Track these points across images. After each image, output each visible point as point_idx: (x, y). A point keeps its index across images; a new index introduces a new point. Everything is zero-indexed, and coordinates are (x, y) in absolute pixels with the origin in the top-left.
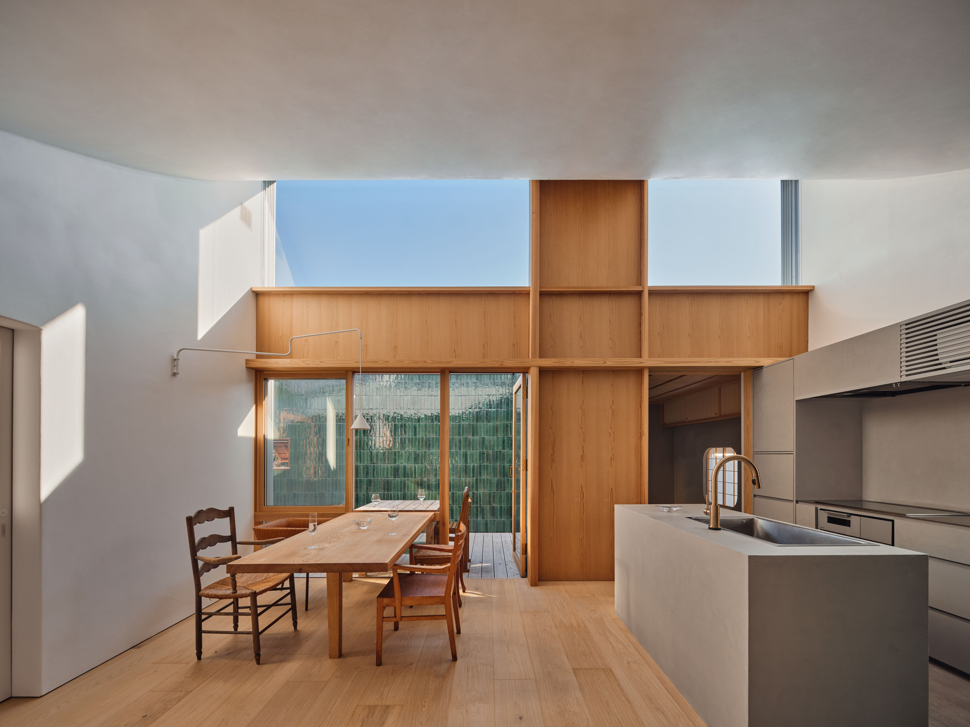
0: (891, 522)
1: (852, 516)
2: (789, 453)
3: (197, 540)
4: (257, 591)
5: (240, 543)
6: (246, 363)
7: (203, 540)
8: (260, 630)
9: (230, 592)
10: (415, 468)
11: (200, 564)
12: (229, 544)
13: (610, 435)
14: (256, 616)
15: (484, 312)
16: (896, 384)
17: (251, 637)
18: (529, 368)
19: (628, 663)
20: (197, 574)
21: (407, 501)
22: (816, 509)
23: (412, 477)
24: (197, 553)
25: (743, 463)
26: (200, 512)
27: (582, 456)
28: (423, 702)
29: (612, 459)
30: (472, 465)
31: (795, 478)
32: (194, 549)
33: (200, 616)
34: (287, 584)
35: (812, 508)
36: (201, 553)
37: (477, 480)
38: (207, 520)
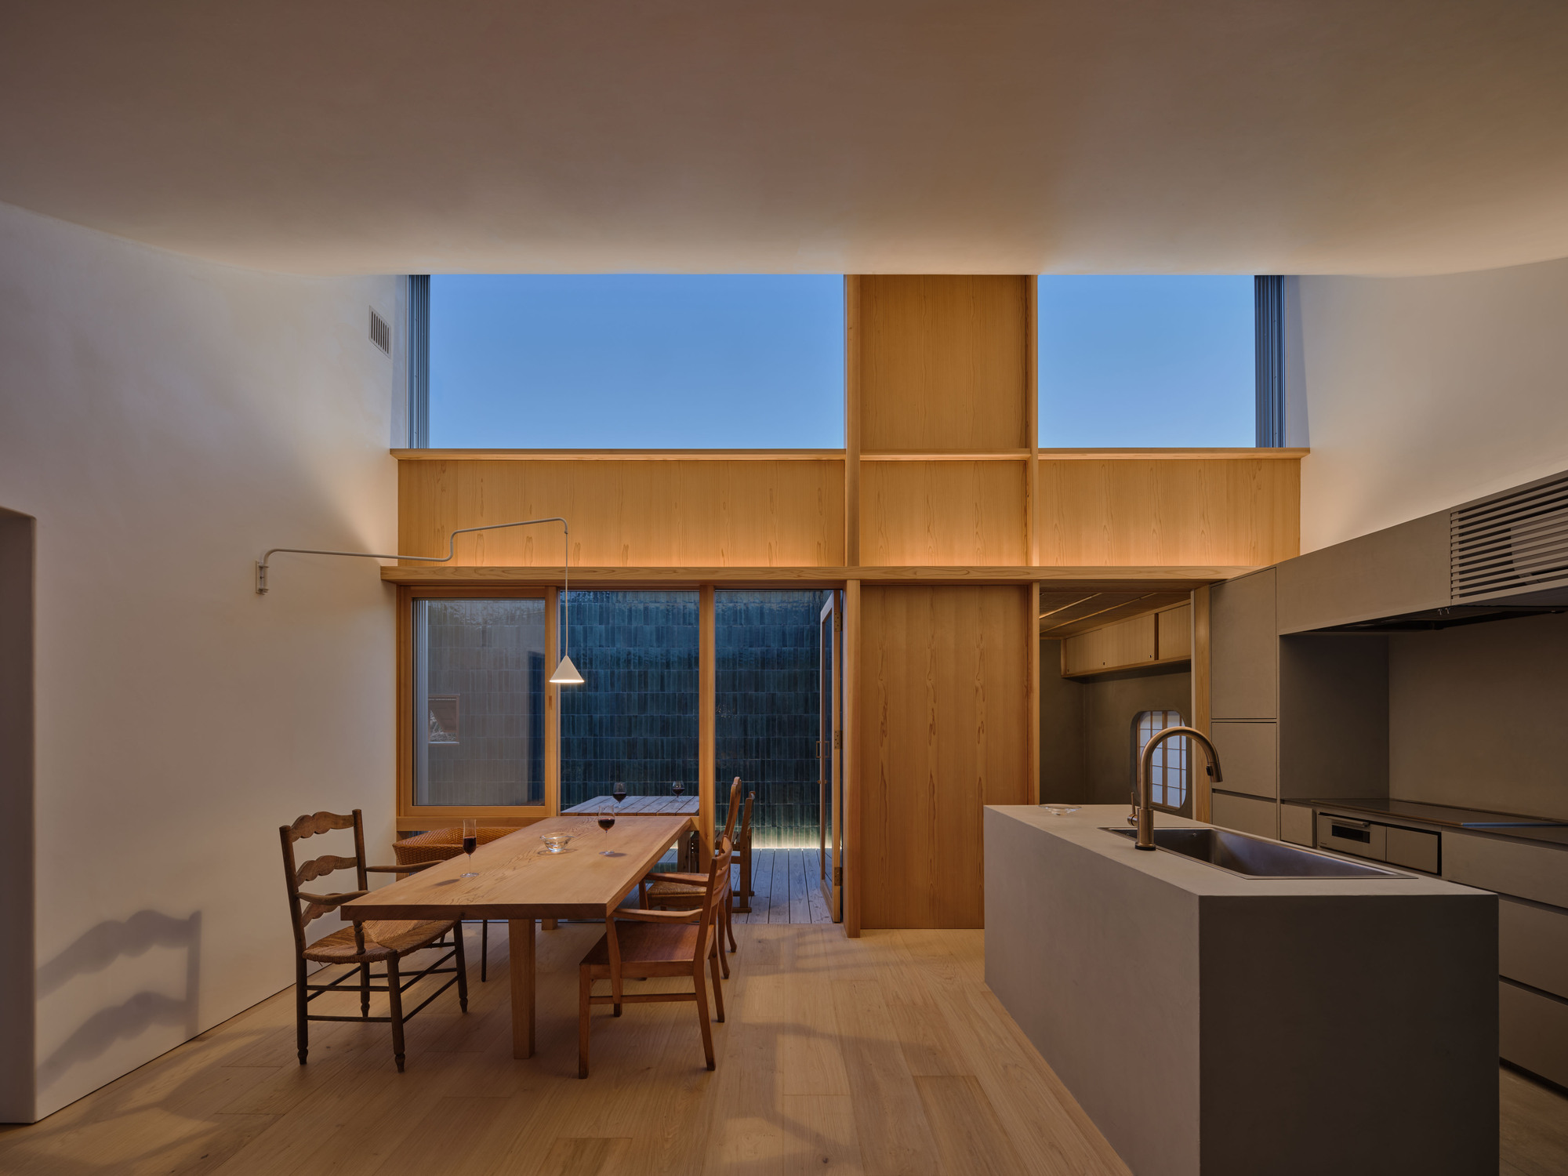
0: (1437, 836)
1: (1372, 825)
2: (1269, 721)
3: (298, 865)
4: (399, 951)
5: (372, 870)
6: (382, 574)
7: (309, 865)
8: (404, 1014)
9: (353, 951)
10: (662, 743)
11: (304, 905)
12: (353, 871)
13: (977, 691)
14: (396, 991)
15: (771, 489)
16: (1443, 609)
17: (389, 1025)
18: (844, 582)
19: (1005, 1067)
20: (298, 922)
21: (648, 797)
22: (1314, 814)
23: (657, 757)
24: (299, 887)
25: (1194, 742)
26: (302, 820)
27: (931, 725)
28: (666, 1134)
29: (981, 731)
30: (754, 738)
31: (1278, 762)
32: (293, 880)
33: (304, 992)
34: (450, 936)
35: (1308, 811)
36: (305, 888)
37: (763, 762)
38: (315, 832)
